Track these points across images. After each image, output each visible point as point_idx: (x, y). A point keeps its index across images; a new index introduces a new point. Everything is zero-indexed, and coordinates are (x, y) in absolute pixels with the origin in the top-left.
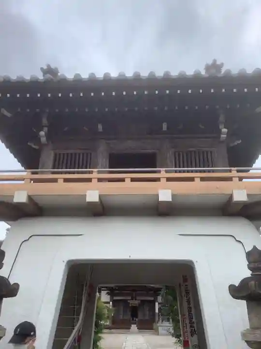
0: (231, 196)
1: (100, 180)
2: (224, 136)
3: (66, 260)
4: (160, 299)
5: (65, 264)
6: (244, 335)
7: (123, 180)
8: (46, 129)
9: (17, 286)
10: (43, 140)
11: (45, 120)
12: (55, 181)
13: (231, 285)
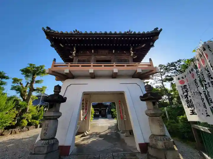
0: (136, 71)
1: (94, 66)
2: (132, 54)
3: (83, 92)
4: (108, 108)
5: (82, 93)
6: (146, 112)
7: (101, 66)
8: (75, 52)
9: (66, 98)
10: (74, 55)
11: (75, 49)
12: (78, 66)
13: (140, 96)
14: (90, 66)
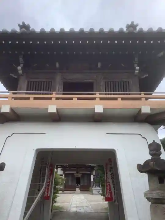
0: (140, 110)
1: (57, 99)
2: (137, 72)
3: (36, 149)
4: (94, 173)
5: (35, 151)
7: (72, 99)
8: (22, 65)
11: (21, 60)
12: (28, 99)
13: (138, 164)
14: (50, 99)
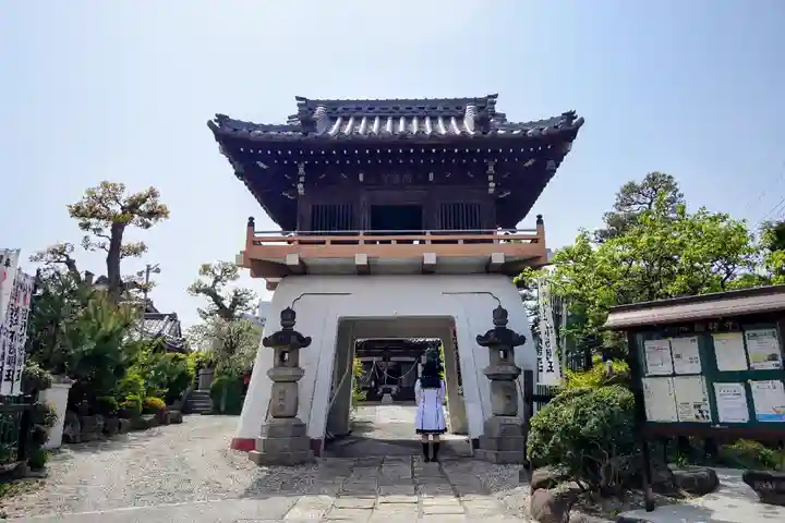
2: (491, 191)
5: (337, 321)
8: (302, 178)
9: (309, 339)
10: (301, 192)
11: (301, 170)
12: (323, 243)
14: (356, 242)
